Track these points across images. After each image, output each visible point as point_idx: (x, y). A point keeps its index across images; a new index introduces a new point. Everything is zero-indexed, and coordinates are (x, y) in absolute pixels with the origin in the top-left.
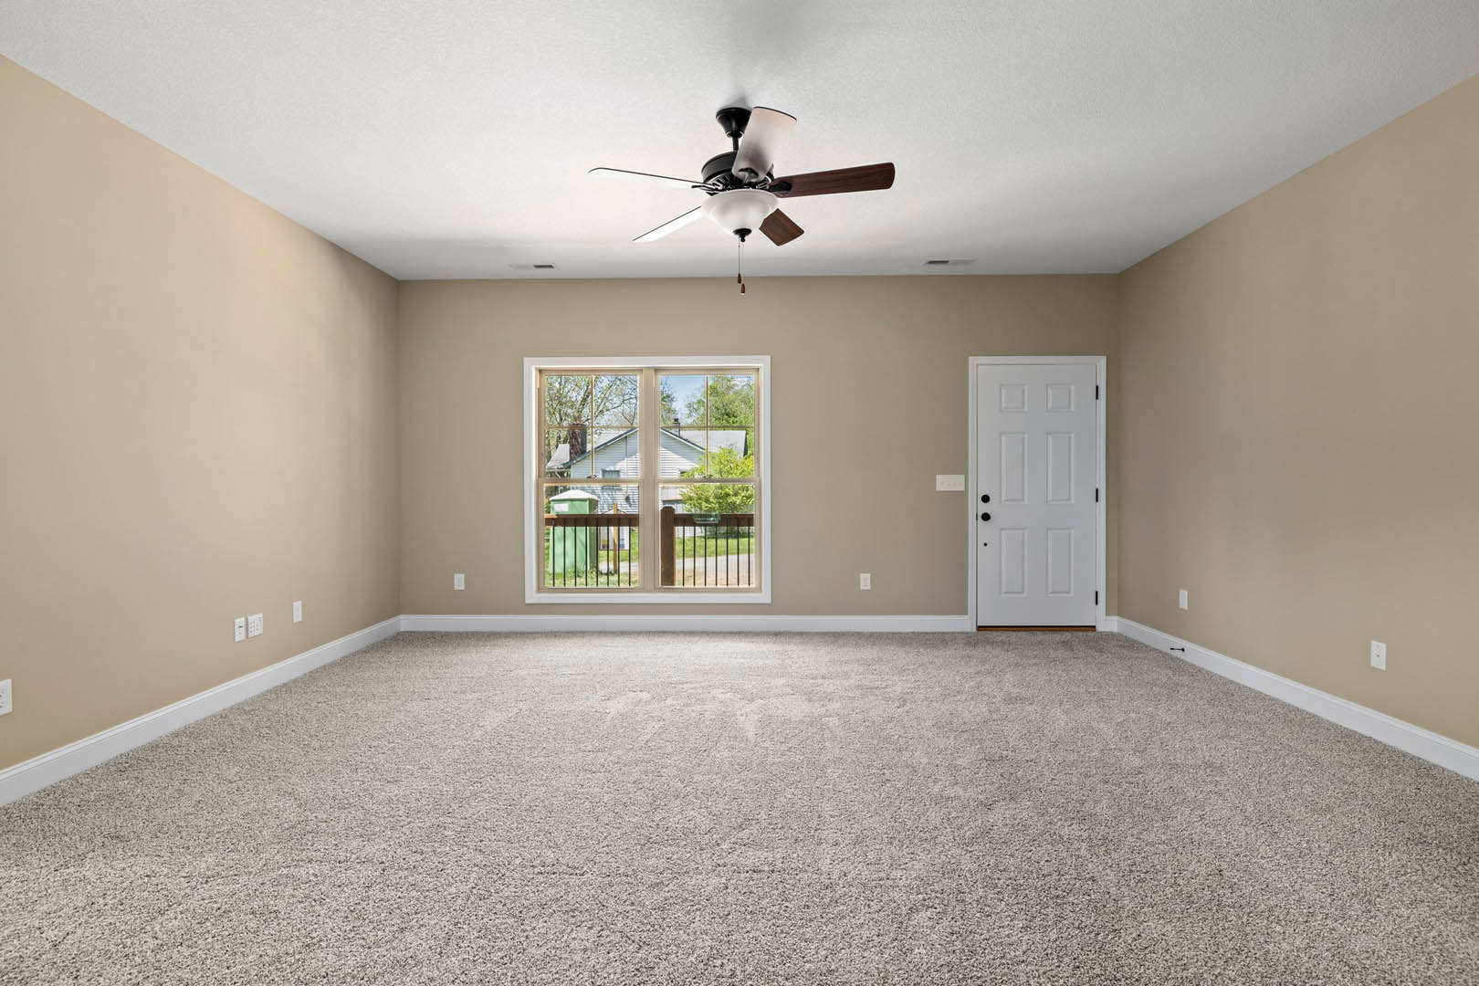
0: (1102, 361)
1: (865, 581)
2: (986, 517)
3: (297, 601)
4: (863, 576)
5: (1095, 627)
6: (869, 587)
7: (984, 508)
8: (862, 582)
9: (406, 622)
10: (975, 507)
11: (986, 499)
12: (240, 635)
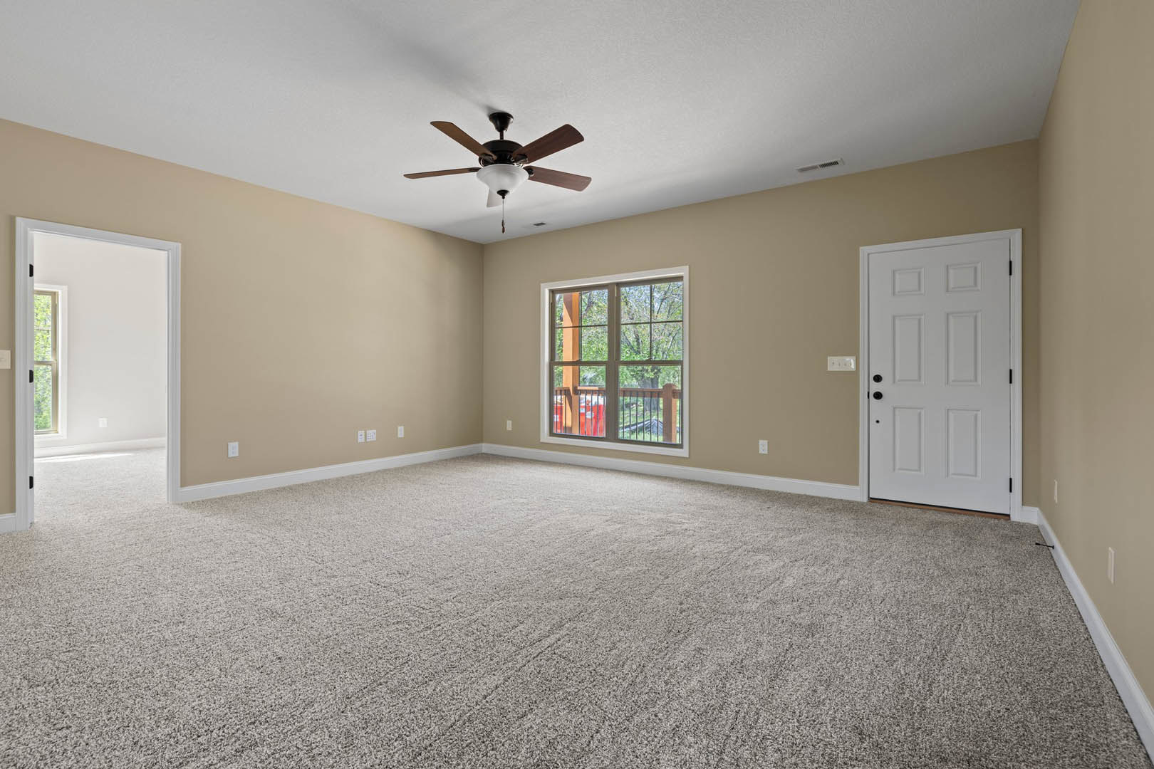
0: (1017, 234)
1: (763, 447)
2: (878, 396)
3: (401, 425)
4: (761, 442)
5: (1009, 516)
6: (766, 452)
7: (876, 387)
8: (760, 446)
9: (485, 447)
10: (865, 386)
11: (878, 379)
12: (361, 440)
